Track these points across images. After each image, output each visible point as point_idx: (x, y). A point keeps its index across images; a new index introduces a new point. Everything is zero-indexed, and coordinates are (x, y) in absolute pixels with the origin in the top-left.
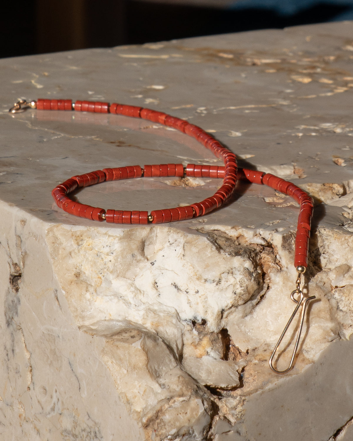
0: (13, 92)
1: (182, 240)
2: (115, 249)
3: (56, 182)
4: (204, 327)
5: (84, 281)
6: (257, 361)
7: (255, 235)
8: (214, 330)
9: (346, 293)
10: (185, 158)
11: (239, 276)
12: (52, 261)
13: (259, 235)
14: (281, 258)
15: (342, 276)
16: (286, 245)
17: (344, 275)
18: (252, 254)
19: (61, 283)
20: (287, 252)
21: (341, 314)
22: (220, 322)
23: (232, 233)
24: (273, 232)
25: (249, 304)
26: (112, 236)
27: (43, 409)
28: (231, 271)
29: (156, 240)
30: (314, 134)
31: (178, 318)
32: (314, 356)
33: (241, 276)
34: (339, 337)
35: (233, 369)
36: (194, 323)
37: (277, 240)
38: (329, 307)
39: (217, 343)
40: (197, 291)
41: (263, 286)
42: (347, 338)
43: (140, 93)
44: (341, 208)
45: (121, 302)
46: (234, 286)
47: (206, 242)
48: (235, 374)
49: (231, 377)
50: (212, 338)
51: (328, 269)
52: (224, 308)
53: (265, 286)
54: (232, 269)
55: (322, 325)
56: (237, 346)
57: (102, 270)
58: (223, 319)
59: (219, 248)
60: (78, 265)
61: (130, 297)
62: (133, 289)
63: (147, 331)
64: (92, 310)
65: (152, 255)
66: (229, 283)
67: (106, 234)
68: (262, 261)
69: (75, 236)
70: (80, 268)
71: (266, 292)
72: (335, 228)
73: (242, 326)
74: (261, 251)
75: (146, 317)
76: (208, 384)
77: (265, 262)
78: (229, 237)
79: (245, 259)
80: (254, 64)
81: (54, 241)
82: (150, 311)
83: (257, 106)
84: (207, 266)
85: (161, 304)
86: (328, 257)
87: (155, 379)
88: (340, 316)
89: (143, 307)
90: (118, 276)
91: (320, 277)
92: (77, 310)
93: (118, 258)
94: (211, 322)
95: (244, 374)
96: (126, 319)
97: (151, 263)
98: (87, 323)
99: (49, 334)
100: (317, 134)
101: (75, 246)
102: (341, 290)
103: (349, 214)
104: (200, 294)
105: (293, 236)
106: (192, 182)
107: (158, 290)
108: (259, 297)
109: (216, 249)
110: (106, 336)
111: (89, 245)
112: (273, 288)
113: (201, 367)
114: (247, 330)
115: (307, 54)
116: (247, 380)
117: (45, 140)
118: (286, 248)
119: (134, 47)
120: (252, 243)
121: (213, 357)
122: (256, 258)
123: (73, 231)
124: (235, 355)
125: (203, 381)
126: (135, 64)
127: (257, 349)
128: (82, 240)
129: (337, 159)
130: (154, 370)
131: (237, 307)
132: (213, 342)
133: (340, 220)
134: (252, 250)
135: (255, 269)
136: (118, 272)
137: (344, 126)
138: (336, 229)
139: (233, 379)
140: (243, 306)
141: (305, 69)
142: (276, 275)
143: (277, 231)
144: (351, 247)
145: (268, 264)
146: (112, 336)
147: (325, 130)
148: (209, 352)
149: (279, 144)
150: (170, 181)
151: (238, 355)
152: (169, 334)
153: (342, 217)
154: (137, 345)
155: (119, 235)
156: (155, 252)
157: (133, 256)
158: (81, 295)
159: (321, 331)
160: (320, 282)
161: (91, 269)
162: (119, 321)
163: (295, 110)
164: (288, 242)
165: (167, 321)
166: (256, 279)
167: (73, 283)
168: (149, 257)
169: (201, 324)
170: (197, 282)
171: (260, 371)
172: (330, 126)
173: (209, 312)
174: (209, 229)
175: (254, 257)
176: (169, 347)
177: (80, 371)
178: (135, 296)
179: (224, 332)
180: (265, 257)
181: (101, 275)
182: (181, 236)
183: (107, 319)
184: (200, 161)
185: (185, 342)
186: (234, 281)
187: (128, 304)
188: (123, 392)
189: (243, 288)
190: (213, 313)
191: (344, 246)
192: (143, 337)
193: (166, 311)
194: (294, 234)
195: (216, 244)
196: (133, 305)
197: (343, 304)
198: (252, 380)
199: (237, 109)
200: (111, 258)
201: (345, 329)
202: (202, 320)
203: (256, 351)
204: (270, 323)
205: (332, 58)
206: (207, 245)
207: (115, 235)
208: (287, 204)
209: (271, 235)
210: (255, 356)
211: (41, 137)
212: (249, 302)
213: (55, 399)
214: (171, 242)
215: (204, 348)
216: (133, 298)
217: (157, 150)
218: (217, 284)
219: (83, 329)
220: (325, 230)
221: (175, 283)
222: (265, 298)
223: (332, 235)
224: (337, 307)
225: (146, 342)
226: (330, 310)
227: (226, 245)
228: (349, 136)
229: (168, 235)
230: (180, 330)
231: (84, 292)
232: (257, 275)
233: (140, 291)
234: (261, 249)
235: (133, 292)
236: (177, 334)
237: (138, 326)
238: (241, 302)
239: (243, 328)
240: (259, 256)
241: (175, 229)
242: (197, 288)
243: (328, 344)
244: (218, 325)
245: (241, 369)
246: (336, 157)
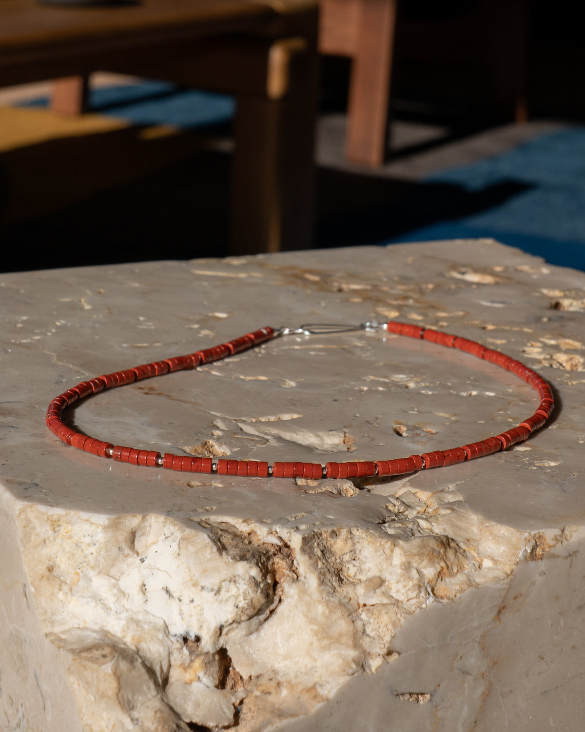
0: (55, 313)
1: (178, 535)
2: (98, 539)
3: (54, 441)
4: (197, 645)
5: (58, 577)
6: (258, 693)
7: (271, 533)
8: (209, 650)
9: (375, 614)
10: (219, 415)
11: (243, 586)
12: (22, 549)
13: (275, 533)
14: (298, 564)
15: (373, 592)
16: (307, 548)
17: (375, 590)
18: (262, 558)
19: (30, 576)
20: (307, 557)
21: (367, 639)
22: (218, 640)
23: (243, 528)
24: (293, 530)
25: (255, 620)
26: (95, 524)
27: (9, 722)
28: (233, 579)
29: (150, 531)
30: (381, 389)
31: (165, 633)
32: (329, 692)
33: (246, 587)
34: (363, 670)
35: (228, 702)
36: (185, 640)
37: (296, 541)
38: (353, 630)
39: (211, 666)
40: (192, 599)
41: (273, 599)
42: (373, 670)
43: (198, 322)
44: (386, 498)
45: (99, 606)
46: (236, 598)
47: (206, 541)
48: (229, 708)
49: (224, 712)
50: (206, 660)
51: (358, 580)
52: (223, 624)
53: (276, 599)
54: (234, 577)
55: (343, 652)
56: (237, 670)
57: (81, 565)
58: (221, 637)
59: (222, 548)
60: (52, 556)
61: (111, 601)
62: (115, 591)
63: (125, 647)
64: (65, 613)
65: (143, 549)
66: (230, 594)
67: (87, 521)
68: (276, 567)
69: (51, 520)
70: (54, 559)
71: (277, 606)
72: (371, 528)
73: (246, 646)
74: (276, 552)
75: (126, 629)
76: (194, 721)
77: (279, 568)
78: (239, 533)
79: (251, 565)
80: (340, 290)
81: (26, 525)
82: (132, 622)
83: (326, 346)
84: (205, 571)
85: (147, 612)
86: (359, 565)
87: (127, 712)
88: (366, 642)
89: (124, 615)
90: (100, 573)
91: (346, 591)
92: (46, 612)
93: (101, 551)
94: (206, 640)
95: (242, 707)
96: (104, 628)
97: (141, 560)
98: (57, 630)
99: (17, 636)
100: (385, 389)
101: (51, 533)
102: (369, 610)
103: (395, 506)
104: (195, 604)
105: (316, 537)
106: (217, 449)
107: (146, 594)
108: (268, 612)
109: (217, 550)
110: (73, 651)
111: (67, 533)
112: (286, 602)
113: (189, 697)
114: (252, 652)
115: (404, 280)
116: (245, 716)
117: (64, 381)
118: (306, 551)
119: (213, 261)
120: (266, 542)
121: (205, 684)
122: (267, 564)
123: (48, 514)
124: (235, 681)
125: (188, 717)
126: (206, 284)
127: (262, 676)
128: (59, 526)
129: (399, 426)
130: (126, 700)
131: (239, 623)
132: (207, 665)
133: (382, 514)
134: (262, 553)
135: (263, 578)
136: (101, 567)
137: (419, 379)
138: (372, 530)
139: (226, 716)
140: (248, 623)
141: (396, 299)
142: (290, 586)
143: (297, 529)
144: (387, 555)
145: (282, 572)
146: (80, 652)
147: (396, 384)
148: (201, 677)
149: (335, 400)
150: (190, 447)
151: (239, 681)
152: (152, 652)
153: (385, 511)
154: (108, 668)
155: (104, 523)
156: (148, 545)
157: (120, 549)
158: (52, 594)
159: (340, 661)
160: (345, 597)
161: (67, 562)
162: (94, 631)
163: (368, 354)
164: (309, 545)
165: (152, 637)
166: (264, 591)
167: (44, 579)
168: (140, 551)
169: (194, 641)
170: (193, 589)
171: (261, 707)
172: (403, 378)
173: (205, 627)
174: (216, 521)
175: (264, 562)
176: (150, 671)
177: (45, 687)
178: (117, 600)
179: (223, 653)
180: (279, 563)
181: (79, 571)
182: (178, 530)
183: (81, 626)
184: (235, 420)
185: (173, 663)
186: (237, 592)
187: (107, 609)
188: (88, 723)
189: (247, 601)
190: (209, 629)
191: (378, 554)
192: (116, 657)
193: (153, 623)
194: (318, 534)
195: (219, 544)
196: (113, 612)
197: (371, 627)
198: (250, 718)
199: (302, 350)
200: (93, 549)
201: (371, 658)
202: (196, 636)
203: (260, 678)
204: (280, 645)
205: (431, 286)
206: (207, 544)
207: (98, 523)
208: (321, 489)
209: (289, 534)
210: (257, 686)
211: (62, 376)
212: (255, 618)
213: (20, 714)
214: (167, 535)
215: (195, 672)
216: (115, 603)
217: (189, 402)
218: (215, 594)
219: (50, 638)
220: (358, 530)
221: (167, 588)
222: (276, 612)
223: (366, 538)
224: (362, 631)
225: (119, 665)
226: (354, 634)
227: (232, 544)
228: (421, 394)
229: (164, 526)
230: (167, 648)
231: (56, 590)
232: (265, 586)
233: (124, 594)
234: (277, 550)
235: (115, 595)
236: (163, 652)
237: (116, 639)
238: (244, 618)
239: (246, 648)
240: (272, 560)
241: (172, 519)
242: (192, 597)
243: (347, 678)
244: (215, 644)
245: (238, 702)
246: (399, 424)
